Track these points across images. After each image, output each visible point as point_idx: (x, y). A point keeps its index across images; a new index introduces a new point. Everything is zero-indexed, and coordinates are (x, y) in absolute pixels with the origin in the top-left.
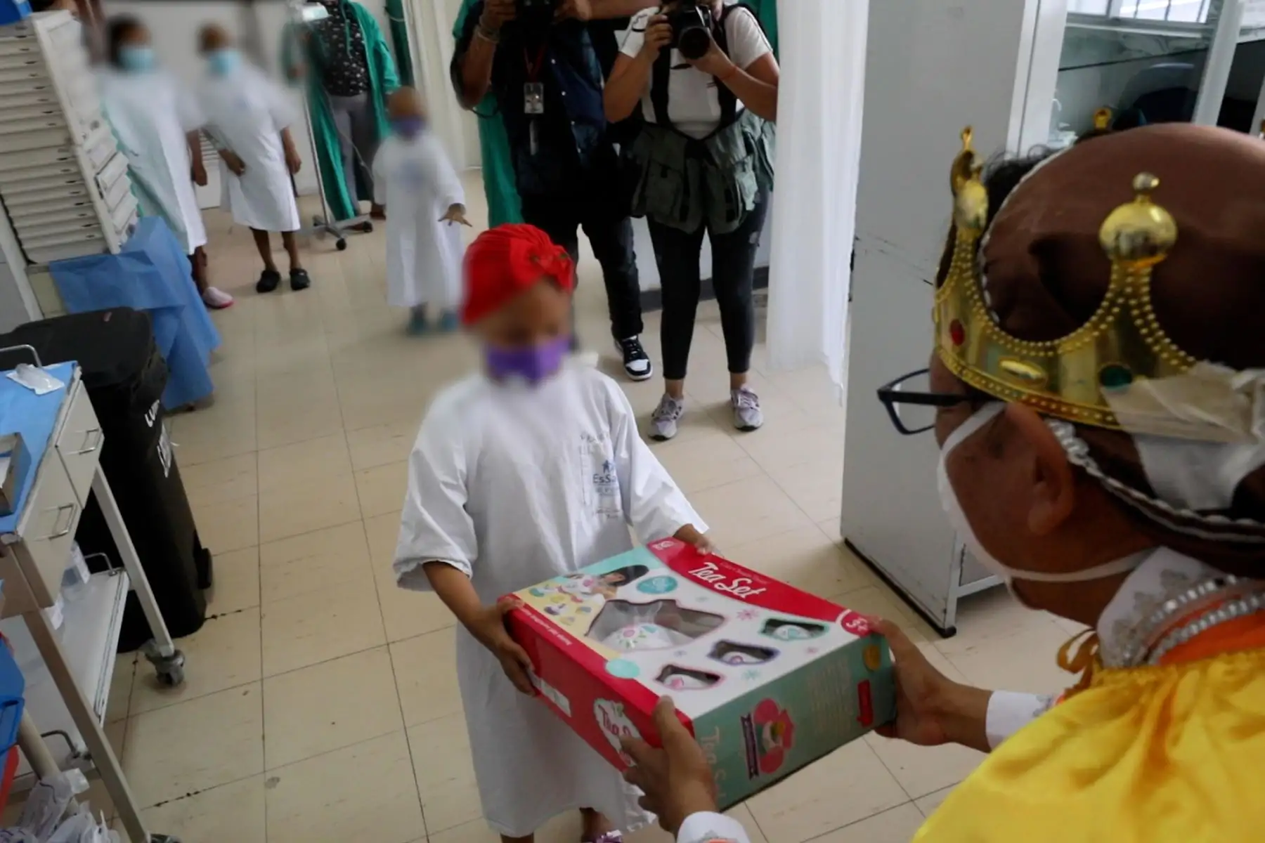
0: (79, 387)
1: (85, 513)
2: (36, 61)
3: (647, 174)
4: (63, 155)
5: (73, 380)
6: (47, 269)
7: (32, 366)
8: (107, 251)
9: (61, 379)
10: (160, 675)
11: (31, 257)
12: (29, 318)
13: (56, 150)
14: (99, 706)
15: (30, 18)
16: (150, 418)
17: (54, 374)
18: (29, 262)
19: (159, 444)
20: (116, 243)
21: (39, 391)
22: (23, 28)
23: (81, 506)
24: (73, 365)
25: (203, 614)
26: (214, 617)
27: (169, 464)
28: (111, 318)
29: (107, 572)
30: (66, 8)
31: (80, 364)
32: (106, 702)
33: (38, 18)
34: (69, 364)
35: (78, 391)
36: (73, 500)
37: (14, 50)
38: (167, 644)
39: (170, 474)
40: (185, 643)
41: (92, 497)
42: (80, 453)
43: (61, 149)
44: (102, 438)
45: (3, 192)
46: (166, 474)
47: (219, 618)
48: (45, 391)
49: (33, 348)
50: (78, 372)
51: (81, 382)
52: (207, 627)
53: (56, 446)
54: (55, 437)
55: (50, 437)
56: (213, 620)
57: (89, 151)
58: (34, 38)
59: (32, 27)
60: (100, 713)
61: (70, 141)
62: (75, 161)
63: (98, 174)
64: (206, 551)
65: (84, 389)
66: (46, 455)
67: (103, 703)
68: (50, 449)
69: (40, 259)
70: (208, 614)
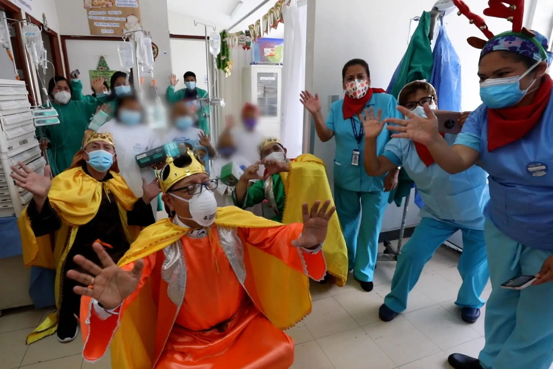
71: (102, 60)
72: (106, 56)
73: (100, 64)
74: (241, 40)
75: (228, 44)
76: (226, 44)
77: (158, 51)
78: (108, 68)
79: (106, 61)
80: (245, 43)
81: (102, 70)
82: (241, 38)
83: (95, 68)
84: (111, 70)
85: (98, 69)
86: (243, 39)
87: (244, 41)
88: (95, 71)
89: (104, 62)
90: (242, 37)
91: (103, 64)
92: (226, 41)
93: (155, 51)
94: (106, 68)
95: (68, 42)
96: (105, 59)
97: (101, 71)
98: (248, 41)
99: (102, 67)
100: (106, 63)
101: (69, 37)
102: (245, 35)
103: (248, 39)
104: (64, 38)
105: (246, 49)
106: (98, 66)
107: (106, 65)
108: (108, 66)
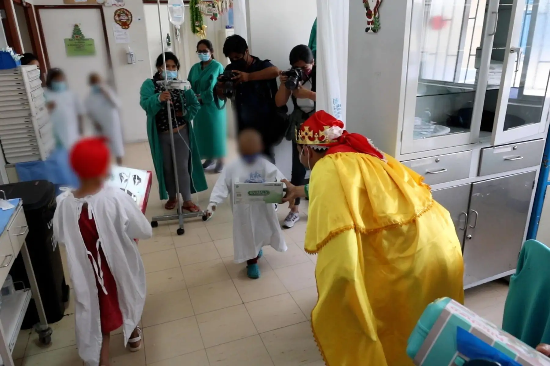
0: (21, 208)
1: (16, 260)
2: (21, 83)
3: (291, 126)
4: (27, 120)
5: (18, 205)
6: (14, 166)
7: (2, 199)
8: (40, 159)
9: (13, 204)
10: (40, 339)
11: (8, 161)
12: (3, 183)
13: (24, 118)
14: (11, 345)
15: (20, 67)
16: (49, 225)
17: (11, 202)
18: (7, 163)
19: (52, 237)
20: (44, 156)
21: (3, 209)
22: (17, 71)
23: (15, 256)
24: (20, 199)
25: (63, 313)
26: (68, 315)
27: (56, 246)
28: (38, 184)
29: (23, 290)
30: (35, 64)
31: (22, 199)
32: (14, 345)
33: (23, 67)
34: (18, 199)
35: (20, 210)
36: (12, 253)
37: (13, 78)
38: (46, 324)
39: (55, 249)
40: (53, 326)
41: (20, 255)
42: (18, 235)
43: (25, 117)
44: (28, 231)
45: (2, 138)
46: (54, 250)
47: (69, 315)
48: (6, 209)
49: (3, 192)
50: (21, 203)
51: (22, 207)
52: (64, 319)
53: (8, 231)
54: (8, 227)
55: (6, 226)
56: (67, 316)
57: (38, 119)
58: (21, 74)
59: (21, 70)
60: (11, 348)
61: (30, 115)
62: (31, 123)
63: (40, 128)
64: (68, 286)
65: (23, 210)
66: (4, 233)
67: (13, 345)
68: (5, 231)
69: (12, 162)
70: (65, 313)
71: (77, 28)
72: (80, 24)
73: (75, 32)
74: (209, 11)
75: (200, 10)
76: (199, 9)
77: (132, 17)
78: (83, 36)
79: (81, 29)
80: (212, 14)
81: (77, 38)
82: (209, 10)
83: (70, 37)
84: (86, 38)
85: (73, 37)
86: (211, 10)
87: (211, 12)
88: (70, 40)
89: (79, 30)
90: (210, 8)
91: (78, 32)
92: (198, 7)
93: (129, 18)
94: (81, 36)
95: (42, 12)
96: (80, 28)
97: (77, 40)
98: (215, 12)
99: (77, 36)
100: (81, 31)
101: (43, 7)
102: (212, 7)
103: (214, 11)
104: (38, 7)
105: (213, 20)
106: (73, 34)
107: (81, 33)
108: (82, 34)
